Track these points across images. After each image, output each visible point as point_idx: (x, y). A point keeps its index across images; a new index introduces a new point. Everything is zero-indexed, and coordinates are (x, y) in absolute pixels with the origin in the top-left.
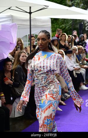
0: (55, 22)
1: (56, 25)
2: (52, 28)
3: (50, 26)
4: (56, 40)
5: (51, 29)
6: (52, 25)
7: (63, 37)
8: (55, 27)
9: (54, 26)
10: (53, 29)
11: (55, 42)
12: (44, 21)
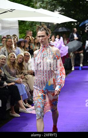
0: (22, 24)
1: (24, 26)
2: (19, 29)
3: (18, 27)
4: (23, 42)
5: (18, 31)
6: (19, 26)
7: (27, 39)
8: (22, 29)
9: (22, 27)
10: (21, 30)
11: (22, 44)
12: (11, 23)
